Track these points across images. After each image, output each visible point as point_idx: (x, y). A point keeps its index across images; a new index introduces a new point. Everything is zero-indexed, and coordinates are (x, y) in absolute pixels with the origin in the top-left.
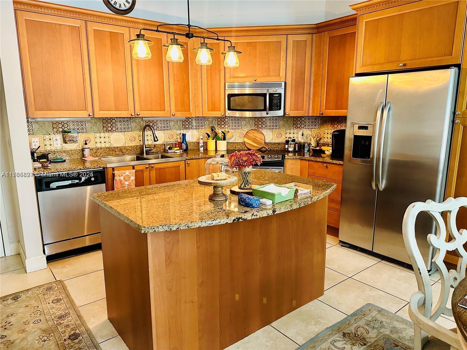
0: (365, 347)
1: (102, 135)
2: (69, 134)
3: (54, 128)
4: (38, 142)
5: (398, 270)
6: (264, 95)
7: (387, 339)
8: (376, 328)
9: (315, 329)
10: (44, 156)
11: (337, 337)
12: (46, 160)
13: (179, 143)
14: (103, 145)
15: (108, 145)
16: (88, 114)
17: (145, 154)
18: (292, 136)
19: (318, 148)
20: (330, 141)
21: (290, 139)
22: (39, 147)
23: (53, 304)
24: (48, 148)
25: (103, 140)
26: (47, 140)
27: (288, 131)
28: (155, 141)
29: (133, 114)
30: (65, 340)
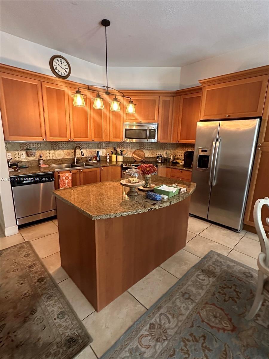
0: (216, 278)
1: (51, 152)
2: (31, 151)
3: (21, 147)
4: (11, 155)
5: (222, 230)
6: (146, 130)
7: (227, 272)
8: (219, 266)
9: (186, 268)
10: (15, 164)
11: (198, 273)
12: (16, 167)
13: (95, 156)
14: (51, 158)
15: (54, 158)
16: (43, 139)
17: (76, 163)
18: (160, 154)
19: (175, 161)
20: (183, 157)
21: (159, 156)
22: (12, 158)
23: (24, 258)
24: (17, 159)
25: (51, 155)
26: (16, 154)
27: (158, 151)
28: (82, 155)
29: (70, 139)
30: (35, 283)
